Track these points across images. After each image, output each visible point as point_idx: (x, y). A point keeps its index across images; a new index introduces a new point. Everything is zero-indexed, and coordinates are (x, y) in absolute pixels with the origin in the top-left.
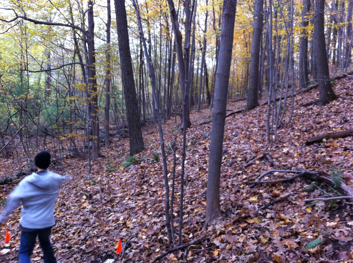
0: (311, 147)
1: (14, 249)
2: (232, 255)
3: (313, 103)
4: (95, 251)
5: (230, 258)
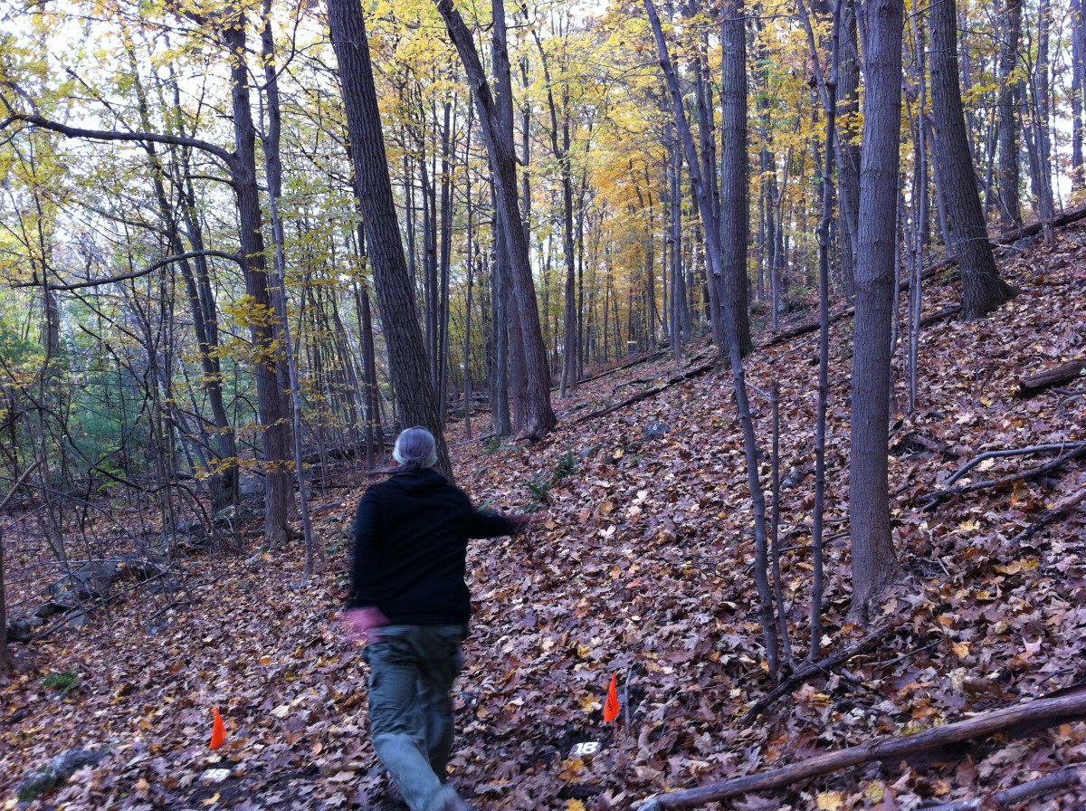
0: (1040, 400)
1: (241, 766)
2: (1021, 644)
3: (945, 316)
4: (525, 728)
5: (1021, 650)
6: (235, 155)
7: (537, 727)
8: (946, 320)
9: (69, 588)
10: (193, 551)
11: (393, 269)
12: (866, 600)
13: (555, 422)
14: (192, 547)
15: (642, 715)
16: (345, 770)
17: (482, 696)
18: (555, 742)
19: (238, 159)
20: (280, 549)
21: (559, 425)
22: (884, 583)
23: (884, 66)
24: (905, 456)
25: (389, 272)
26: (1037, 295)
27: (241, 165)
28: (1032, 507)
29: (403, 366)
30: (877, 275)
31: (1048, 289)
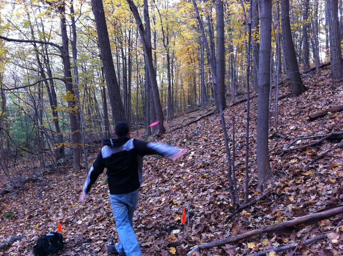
0: (315, 122)
1: (67, 240)
2: (310, 196)
4: (157, 226)
5: (310, 198)
6: (62, 47)
7: (160, 225)
8: (287, 97)
9: (11, 185)
10: (50, 173)
11: (113, 83)
12: (262, 184)
13: (165, 131)
14: (50, 172)
15: (193, 221)
16: (100, 240)
17: (143, 216)
18: (166, 230)
19: (63, 48)
20: (78, 172)
21: (166, 132)
22: (268, 179)
23: (266, 18)
24: (274, 139)
25: (112, 84)
26: (315, 89)
27: (64, 50)
28: (313, 155)
29: (117, 114)
30: (264, 83)
31: (318, 87)
